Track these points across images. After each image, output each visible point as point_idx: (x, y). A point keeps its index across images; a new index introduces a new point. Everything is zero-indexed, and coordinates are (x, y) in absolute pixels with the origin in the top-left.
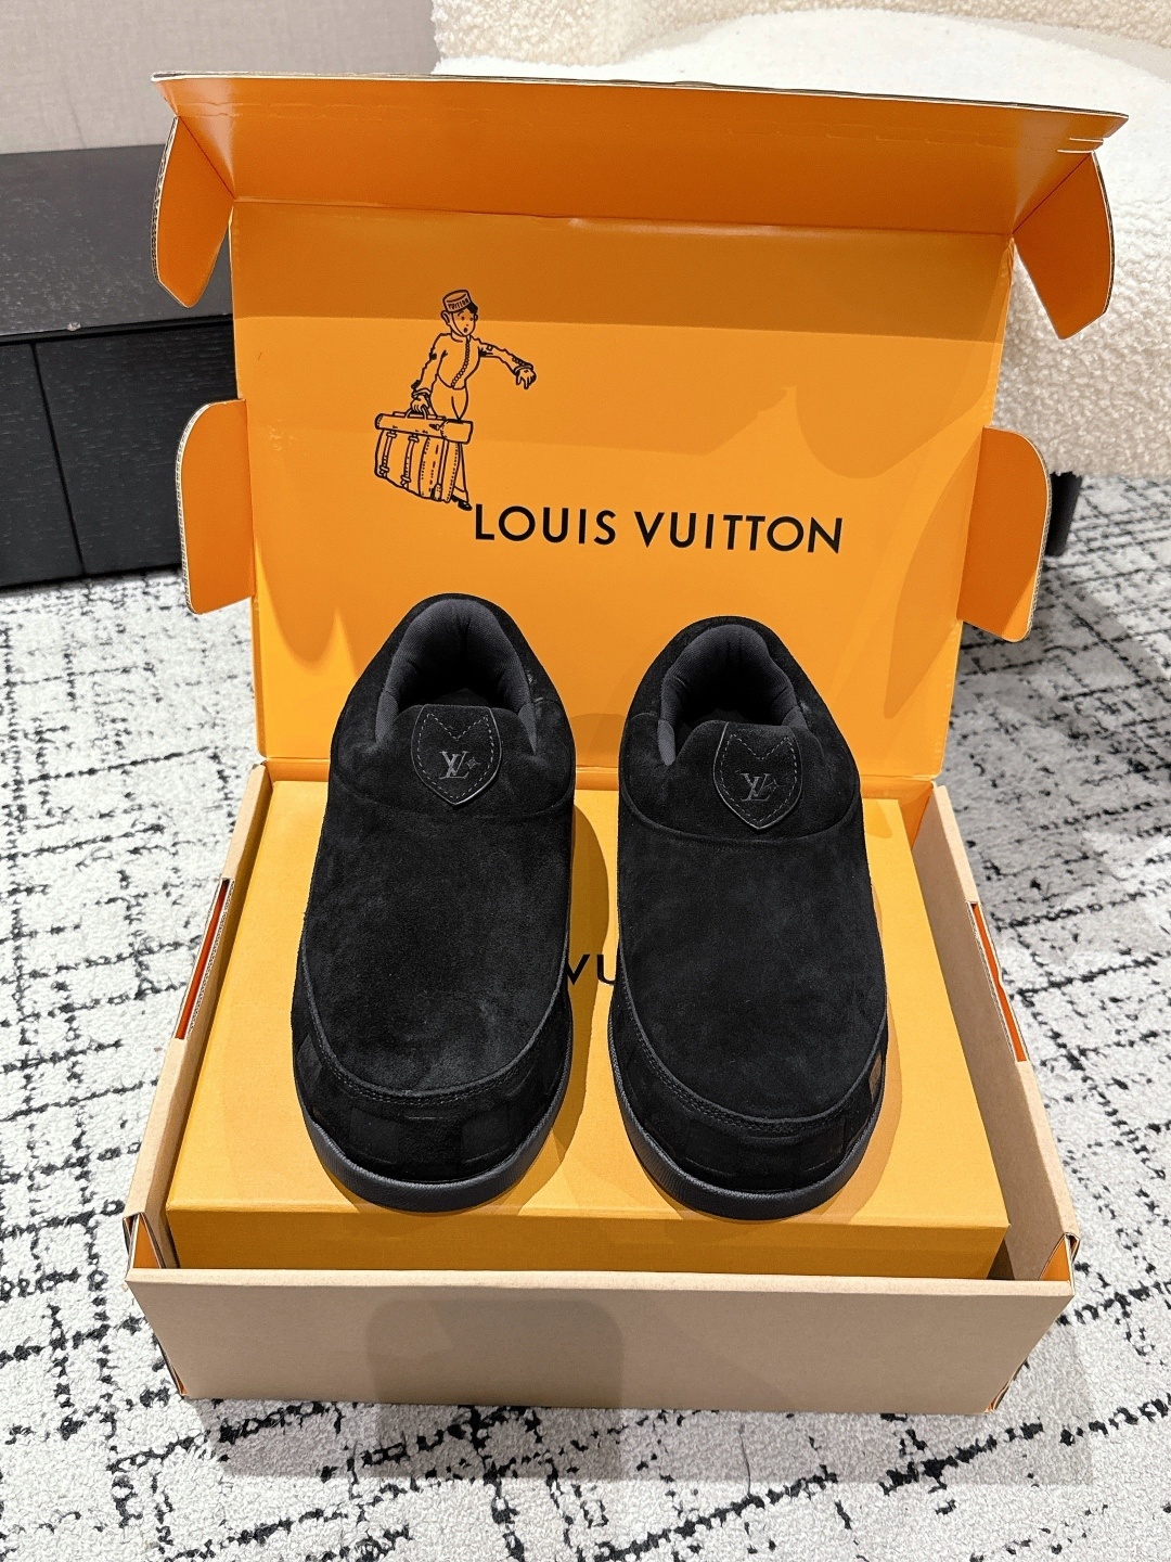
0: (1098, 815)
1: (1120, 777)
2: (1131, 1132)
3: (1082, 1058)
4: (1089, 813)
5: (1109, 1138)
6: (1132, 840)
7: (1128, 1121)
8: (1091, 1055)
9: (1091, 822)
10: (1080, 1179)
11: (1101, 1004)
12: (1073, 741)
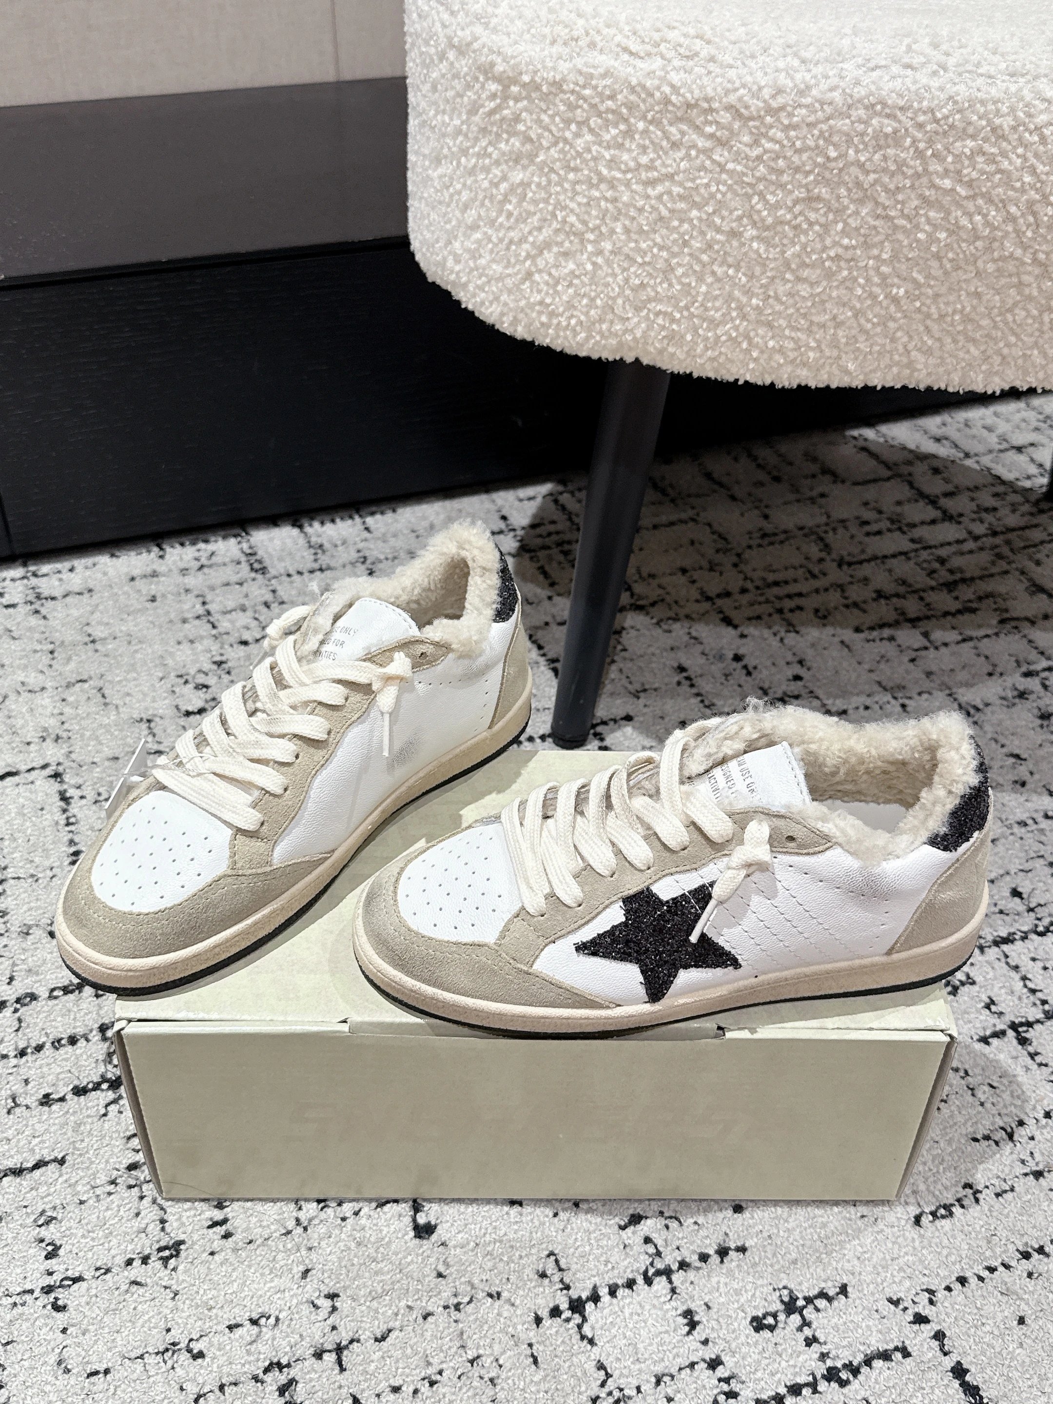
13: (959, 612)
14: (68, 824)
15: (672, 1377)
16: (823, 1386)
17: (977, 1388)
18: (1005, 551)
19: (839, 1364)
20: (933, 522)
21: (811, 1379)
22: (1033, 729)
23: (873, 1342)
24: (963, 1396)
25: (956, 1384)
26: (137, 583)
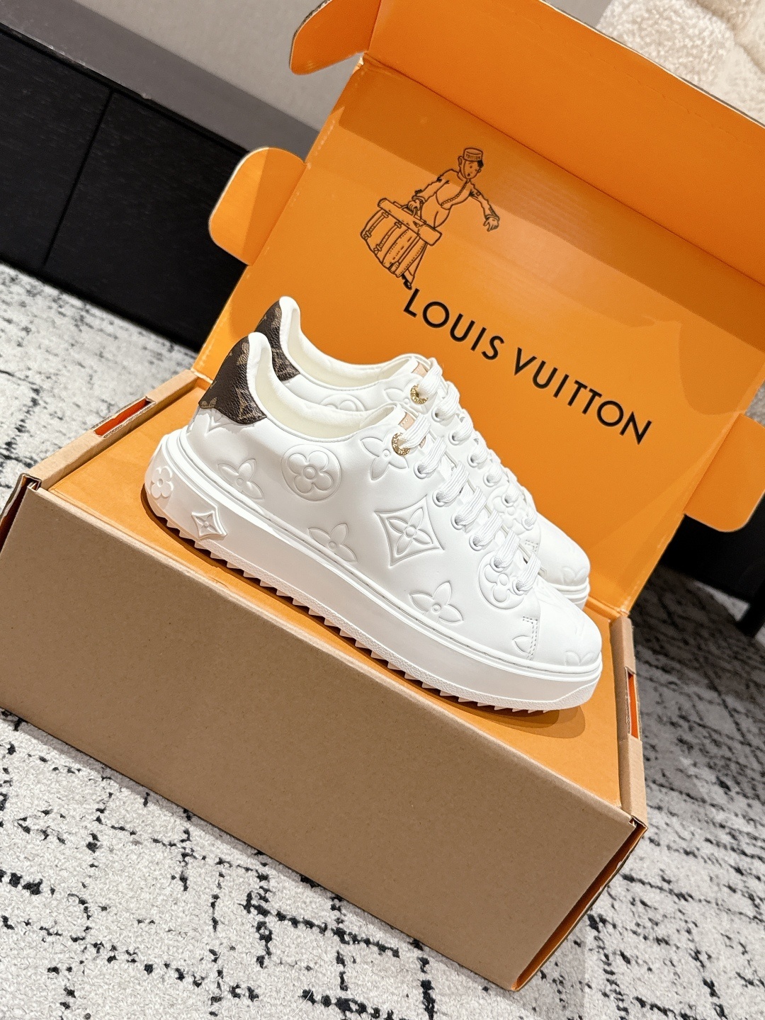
0: (681, 793)
1: (707, 782)
2: (620, 994)
3: (601, 925)
4: (674, 787)
5: (599, 987)
6: (699, 821)
7: (621, 986)
8: (610, 927)
9: (675, 794)
10: (561, 1000)
11: (632, 900)
12: (681, 744)
13: (657, 667)
14: (28, 412)
15: (231, 866)
16: (329, 933)
17: (433, 1001)
18: (701, 660)
19: (348, 931)
20: (664, 622)
21: (323, 925)
22: (672, 742)
23: (378, 936)
24: (422, 998)
25: (421, 990)
26: (147, 352)
